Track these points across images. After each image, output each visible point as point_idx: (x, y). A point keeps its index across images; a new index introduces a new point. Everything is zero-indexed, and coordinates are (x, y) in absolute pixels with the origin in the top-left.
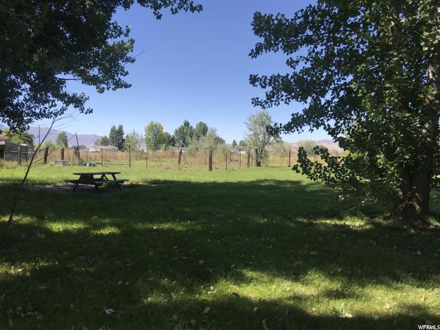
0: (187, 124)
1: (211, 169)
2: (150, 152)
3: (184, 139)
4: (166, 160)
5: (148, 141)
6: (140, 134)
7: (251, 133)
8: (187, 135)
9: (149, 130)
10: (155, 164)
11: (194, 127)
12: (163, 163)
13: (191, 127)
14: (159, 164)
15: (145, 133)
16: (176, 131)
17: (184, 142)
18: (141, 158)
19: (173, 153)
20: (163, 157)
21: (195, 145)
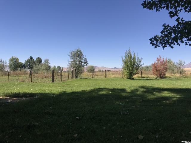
0: (31, 58)
1: (53, 81)
2: (12, 72)
3: (30, 65)
4: (21, 76)
5: (10, 66)
6: (5, 61)
7: (72, 60)
8: (31, 63)
9: (11, 61)
10: (14, 78)
11: (35, 59)
12: (20, 78)
13: (34, 60)
14: (17, 78)
15: (9, 62)
16: (26, 62)
17: (30, 66)
18: (6, 75)
19: (25, 72)
20: (19, 74)
21: (38, 68)
